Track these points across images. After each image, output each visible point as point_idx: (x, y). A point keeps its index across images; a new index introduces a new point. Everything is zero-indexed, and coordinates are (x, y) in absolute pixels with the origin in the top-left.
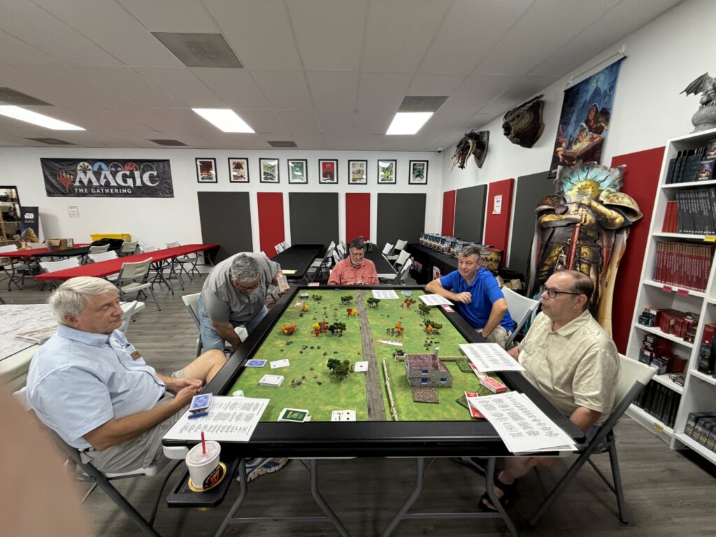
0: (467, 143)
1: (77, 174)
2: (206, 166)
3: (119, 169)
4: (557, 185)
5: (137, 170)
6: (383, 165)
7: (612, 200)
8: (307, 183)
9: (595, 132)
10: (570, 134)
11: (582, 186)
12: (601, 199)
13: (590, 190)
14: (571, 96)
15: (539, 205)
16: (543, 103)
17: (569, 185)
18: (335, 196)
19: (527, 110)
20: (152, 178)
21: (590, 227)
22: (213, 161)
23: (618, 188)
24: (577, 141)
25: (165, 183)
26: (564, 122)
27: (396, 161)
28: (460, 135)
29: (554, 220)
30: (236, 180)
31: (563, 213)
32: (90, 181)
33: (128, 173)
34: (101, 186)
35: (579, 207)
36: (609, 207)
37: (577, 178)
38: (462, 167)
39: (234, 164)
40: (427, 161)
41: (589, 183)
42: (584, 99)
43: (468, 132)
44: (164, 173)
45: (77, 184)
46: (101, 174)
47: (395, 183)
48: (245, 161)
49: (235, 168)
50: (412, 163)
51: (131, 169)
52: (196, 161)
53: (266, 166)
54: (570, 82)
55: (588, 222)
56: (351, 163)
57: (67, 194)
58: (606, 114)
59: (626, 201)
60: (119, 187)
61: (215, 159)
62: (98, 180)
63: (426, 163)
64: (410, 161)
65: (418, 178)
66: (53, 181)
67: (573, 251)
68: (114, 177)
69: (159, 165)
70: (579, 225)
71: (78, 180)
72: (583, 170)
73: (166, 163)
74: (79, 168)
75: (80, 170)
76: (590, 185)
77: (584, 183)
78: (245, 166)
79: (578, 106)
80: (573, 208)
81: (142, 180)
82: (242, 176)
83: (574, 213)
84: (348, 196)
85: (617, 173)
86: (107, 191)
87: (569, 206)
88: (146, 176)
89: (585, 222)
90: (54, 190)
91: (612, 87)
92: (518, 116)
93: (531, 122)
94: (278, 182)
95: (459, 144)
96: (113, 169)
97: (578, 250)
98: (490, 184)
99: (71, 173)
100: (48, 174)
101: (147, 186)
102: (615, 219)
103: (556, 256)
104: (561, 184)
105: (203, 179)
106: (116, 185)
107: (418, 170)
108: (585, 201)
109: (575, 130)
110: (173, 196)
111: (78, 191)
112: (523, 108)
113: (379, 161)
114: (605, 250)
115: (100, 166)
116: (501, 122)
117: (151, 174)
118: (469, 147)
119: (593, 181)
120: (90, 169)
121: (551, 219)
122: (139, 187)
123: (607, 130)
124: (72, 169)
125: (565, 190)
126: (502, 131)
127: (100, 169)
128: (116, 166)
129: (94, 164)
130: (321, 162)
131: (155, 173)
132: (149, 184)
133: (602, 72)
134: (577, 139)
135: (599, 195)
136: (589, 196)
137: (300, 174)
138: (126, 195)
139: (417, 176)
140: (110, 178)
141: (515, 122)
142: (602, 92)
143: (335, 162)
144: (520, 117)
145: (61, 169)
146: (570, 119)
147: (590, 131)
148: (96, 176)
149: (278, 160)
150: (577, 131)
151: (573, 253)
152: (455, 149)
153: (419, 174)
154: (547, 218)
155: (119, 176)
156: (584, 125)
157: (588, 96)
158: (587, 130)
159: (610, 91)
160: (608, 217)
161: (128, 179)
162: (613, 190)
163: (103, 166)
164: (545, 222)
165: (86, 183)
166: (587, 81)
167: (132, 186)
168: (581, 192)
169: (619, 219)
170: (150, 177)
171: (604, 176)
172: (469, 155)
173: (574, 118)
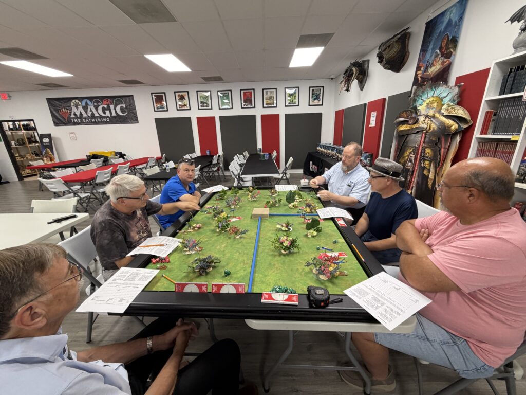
0: (352, 70)
1: (71, 109)
2: (159, 99)
3: (99, 104)
4: (412, 101)
5: (111, 104)
6: (289, 91)
7: (450, 111)
8: (232, 108)
9: (445, 58)
10: (427, 59)
11: (430, 101)
12: (442, 111)
13: (435, 105)
14: (431, 26)
15: (397, 118)
16: (409, 34)
17: (420, 101)
18: (253, 118)
19: (396, 41)
20: (122, 109)
21: (434, 133)
22: (163, 94)
23: (456, 102)
24: (432, 65)
25: (132, 112)
26: (424, 50)
27: (298, 88)
28: (346, 65)
29: (407, 129)
30: (181, 108)
31: (415, 124)
32: (81, 114)
33: (106, 106)
34: (89, 117)
35: (426, 118)
36: (448, 117)
37: (426, 96)
38: (348, 90)
39: (179, 96)
40: (323, 87)
41: (435, 99)
42: (440, 30)
43: (353, 61)
44: (130, 105)
45: (73, 116)
46: (87, 108)
47: (298, 106)
48: (186, 93)
49: (180, 99)
50: (311, 89)
51: (108, 103)
52: (152, 95)
53: (201, 97)
54: (431, 15)
55: (432, 129)
56: (264, 91)
57: (67, 124)
58: (454, 42)
59: (461, 112)
60: (101, 117)
61: (165, 93)
62: (86, 113)
63: (322, 89)
64: (310, 88)
65: (316, 101)
66: (57, 114)
67: (420, 151)
68: (97, 110)
69: (126, 100)
70: (425, 131)
71: (73, 113)
72: (431, 89)
73: (131, 97)
74: (72, 104)
75: (73, 106)
76: (436, 101)
77: (431, 100)
78: (186, 97)
79: (435, 35)
80: (421, 119)
81: (116, 112)
82: (185, 105)
83: (423, 123)
84: (263, 117)
85: (456, 90)
86: (93, 120)
87: (419, 117)
88: (118, 108)
89: (430, 129)
90: (58, 121)
91: (461, 18)
92: (389, 46)
93: (399, 51)
94: (211, 109)
95: (346, 72)
96: (95, 104)
97: (423, 151)
98: (368, 103)
99: (67, 108)
100: (52, 110)
101: (120, 116)
102: (451, 127)
103: (407, 156)
104: (415, 100)
105: (158, 108)
106: (98, 115)
107: (316, 95)
108: (431, 113)
109: (431, 56)
110: (138, 123)
111: (74, 121)
112: (393, 40)
113: (285, 88)
114: (442, 150)
115: (86, 102)
116: (377, 52)
117: (121, 107)
118: (353, 73)
119: (437, 97)
120: (80, 105)
121: (405, 129)
122: (114, 117)
123: (454, 55)
124: (68, 105)
125: (417, 106)
126: (377, 59)
127: (87, 104)
128: (97, 102)
129: (82, 100)
130: (242, 91)
131: (124, 106)
132: (121, 114)
133: (454, 5)
134: (432, 63)
135: (441, 109)
136: (434, 110)
137: (227, 101)
138: (106, 123)
139: (315, 99)
140: (94, 110)
141: (387, 51)
142: (454, 23)
143: (252, 91)
144: (391, 47)
145: (61, 105)
146: (428, 47)
147: (442, 57)
148: (84, 110)
149: (210, 91)
150: (433, 57)
151: (419, 153)
152: (343, 75)
153: (317, 98)
154: (402, 128)
155: (100, 108)
156: (438, 51)
157: (442, 27)
158: (440, 56)
159: (459, 21)
160: (446, 125)
161: (106, 111)
162: (451, 104)
163: (89, 102)
164: (400, 131)
165: (78, 116)
166: (442, 14)
167: (109, 116)
168: (429, 106)
169: (454, 126)
170: (121, 109)
171: (447, 93)
172: (353, 81)
173: (431, 47)
